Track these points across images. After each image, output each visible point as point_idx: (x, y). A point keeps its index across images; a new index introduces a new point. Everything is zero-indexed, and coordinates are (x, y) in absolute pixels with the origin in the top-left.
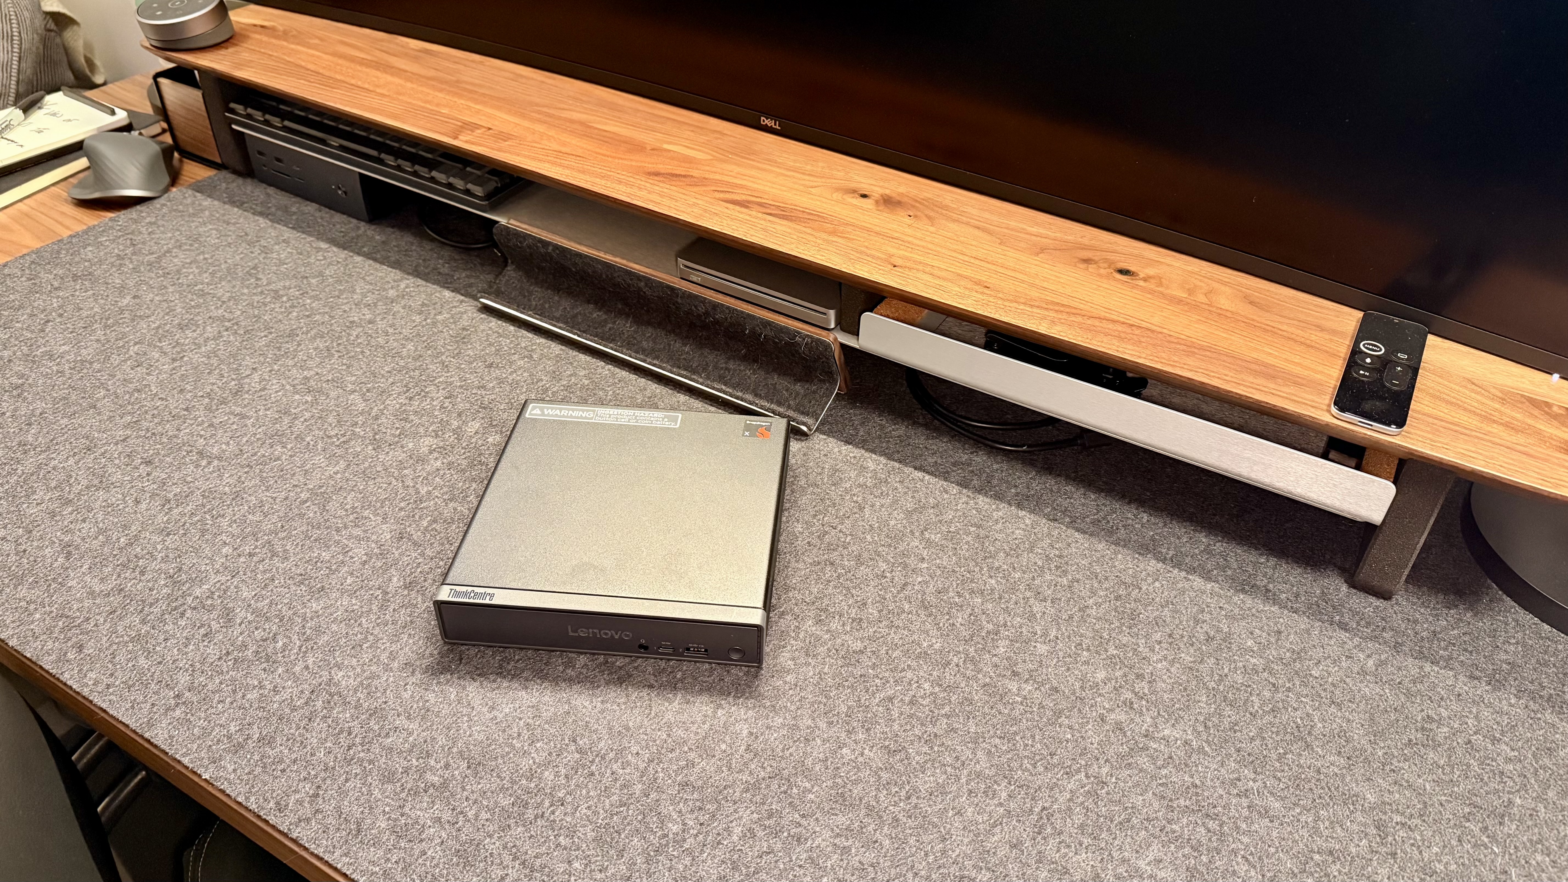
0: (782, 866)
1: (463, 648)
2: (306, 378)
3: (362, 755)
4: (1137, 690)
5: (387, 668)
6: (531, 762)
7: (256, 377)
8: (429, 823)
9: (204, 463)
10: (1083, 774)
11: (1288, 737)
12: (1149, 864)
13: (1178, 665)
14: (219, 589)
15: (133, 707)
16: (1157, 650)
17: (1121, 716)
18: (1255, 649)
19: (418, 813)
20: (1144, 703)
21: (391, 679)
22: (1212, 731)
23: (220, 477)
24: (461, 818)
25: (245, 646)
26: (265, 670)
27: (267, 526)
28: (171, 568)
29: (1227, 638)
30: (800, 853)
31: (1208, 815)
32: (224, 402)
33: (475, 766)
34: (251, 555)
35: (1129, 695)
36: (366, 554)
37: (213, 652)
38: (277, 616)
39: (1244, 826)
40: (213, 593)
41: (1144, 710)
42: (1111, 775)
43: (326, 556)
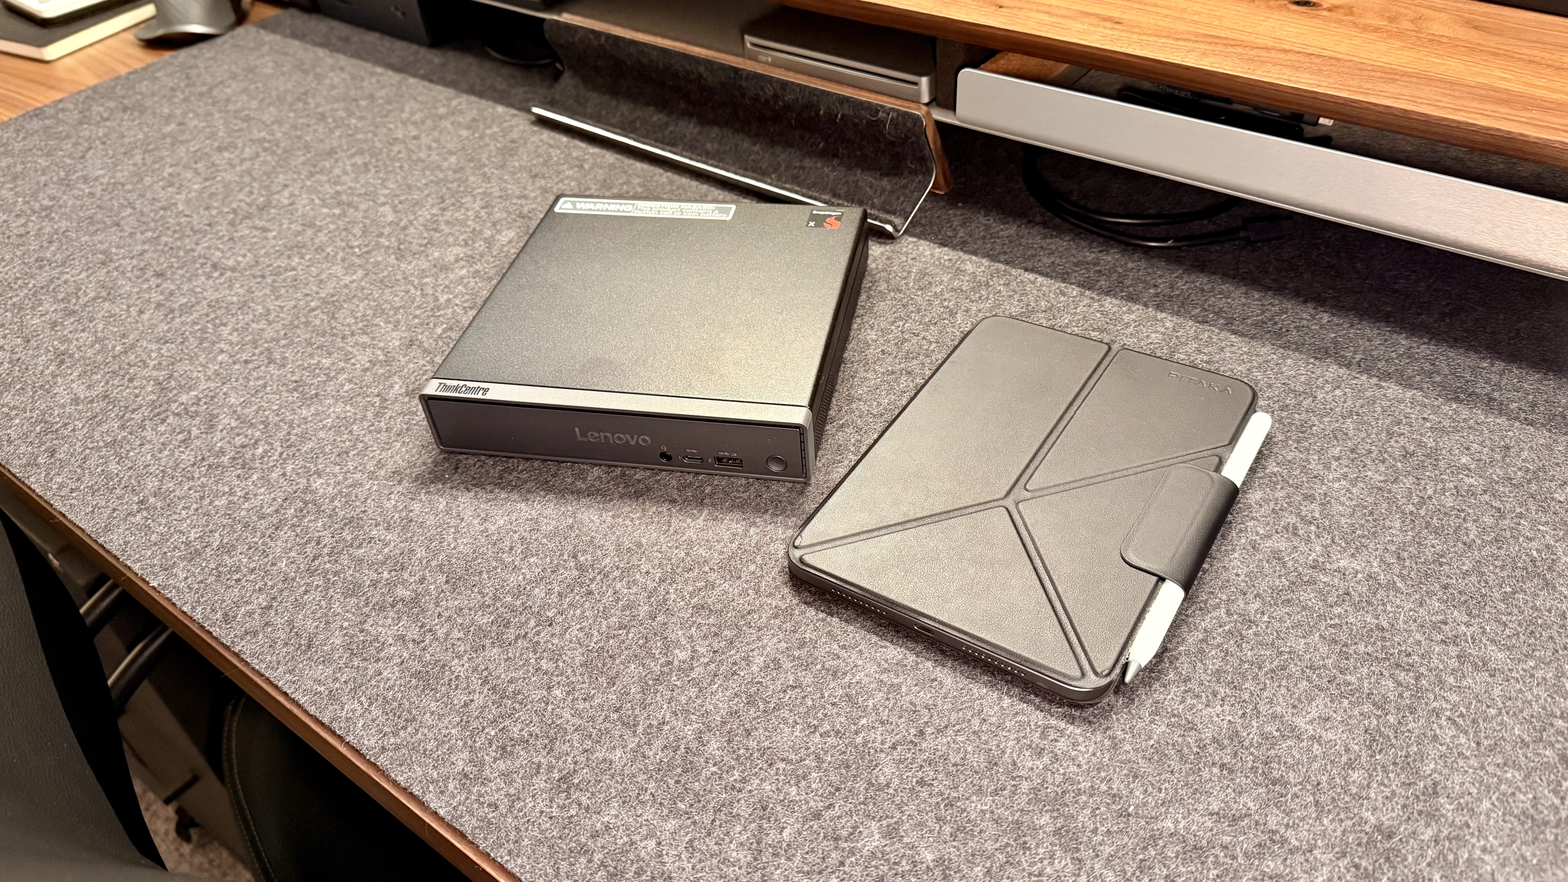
0: (810, 703)
1: (462, 457)
2: (338, 193)
3: (328, 565)
4: (1303, 513)
5: (372, 476)
6: (521, 578)
7: (286, 193)
8: (391, 641)
9: (216, 274)
10: (1223, 610)
11: (1518, 573)
12: (1311, 722)
13: (1361, 485)
14: (207, 396)
15: (93, 512)
16: (1334, 467)
17: (1280, 543)
18: (1472, 467)
19: (380, 629)
20: (1313, 528)
21: (375, 488)
22: (1407, 563)
23: (230, 287)
24: (429, 637)
25: (222, 452)
26: (239, 476)
27: (269, 334)
28: (162, 375)
29: (1433, 455)
30: (835, 689)
31: (1398, 665)
32: (249, 216)
33: (454, 582)
34: (246, 362)
35: (1293, 519)
36: (370, 361)
37: (187, 457)
38: (263, 422)
39: (1451, 680)
40: (199, 400)
41: (1313, 537)
42: (1263, 613)
43: (326, 362)
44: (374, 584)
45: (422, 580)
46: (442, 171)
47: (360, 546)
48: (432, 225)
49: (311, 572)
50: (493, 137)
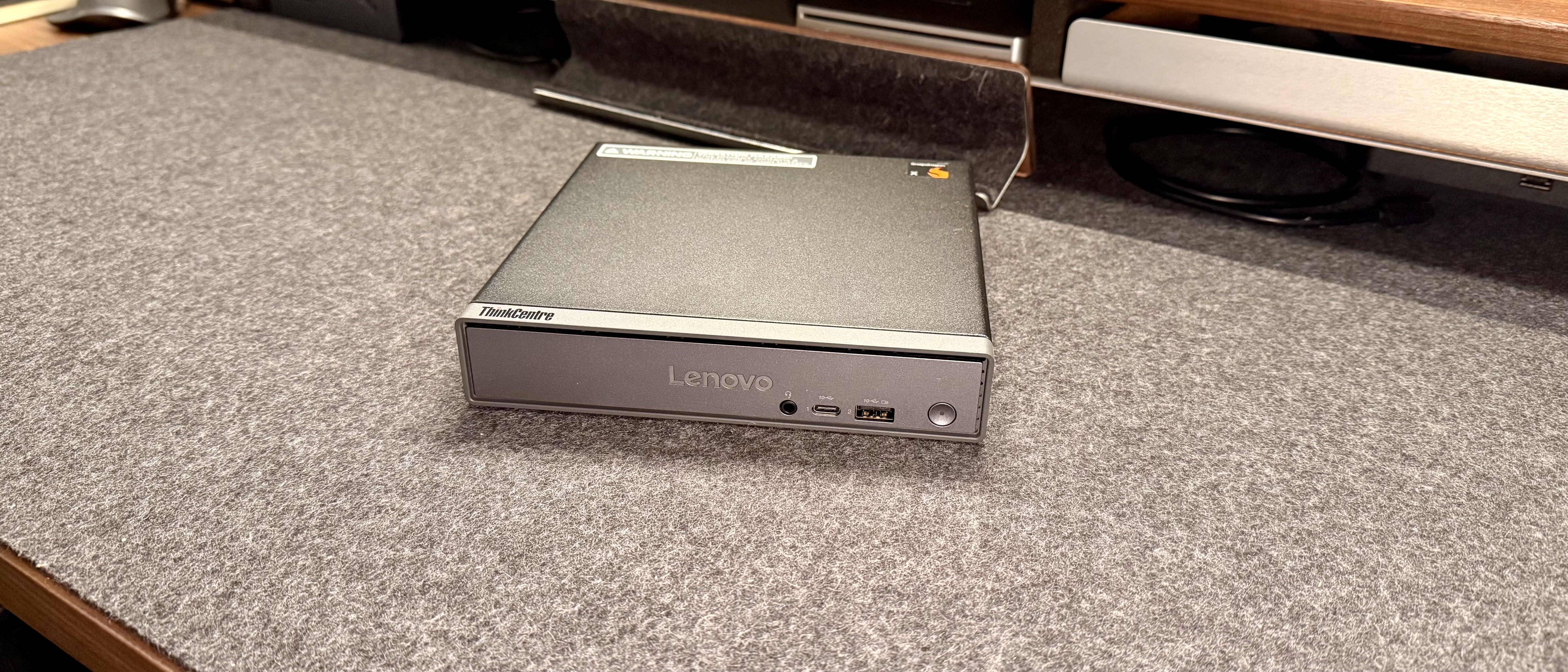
1: (499, 413)
2: (302, 155)
5: (374, 434)
7: (235, 154)
14: (131, 344)
23: (164, 236)
24: (484, 632)
28: (66, 321)
32: (188, 172)
33: (514, 561)
36: (358, 312)
37: (101, 411)
43: (298, 312)
44: (392, 564)
45: (463, 559)
46: (430, 141)
47: (365, 515)
48: (425, 186)
49: (292, 549)
50: (488, 116)
